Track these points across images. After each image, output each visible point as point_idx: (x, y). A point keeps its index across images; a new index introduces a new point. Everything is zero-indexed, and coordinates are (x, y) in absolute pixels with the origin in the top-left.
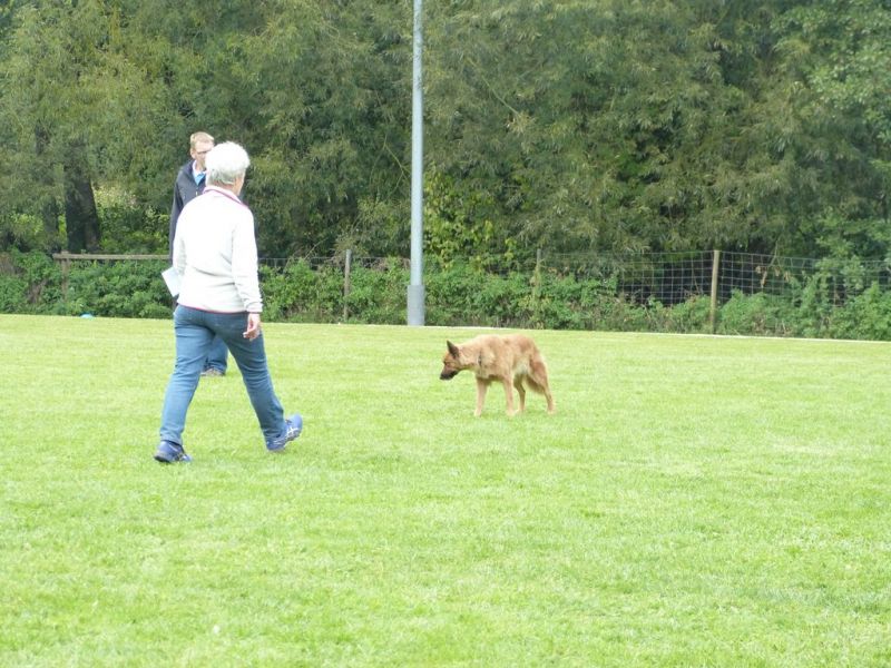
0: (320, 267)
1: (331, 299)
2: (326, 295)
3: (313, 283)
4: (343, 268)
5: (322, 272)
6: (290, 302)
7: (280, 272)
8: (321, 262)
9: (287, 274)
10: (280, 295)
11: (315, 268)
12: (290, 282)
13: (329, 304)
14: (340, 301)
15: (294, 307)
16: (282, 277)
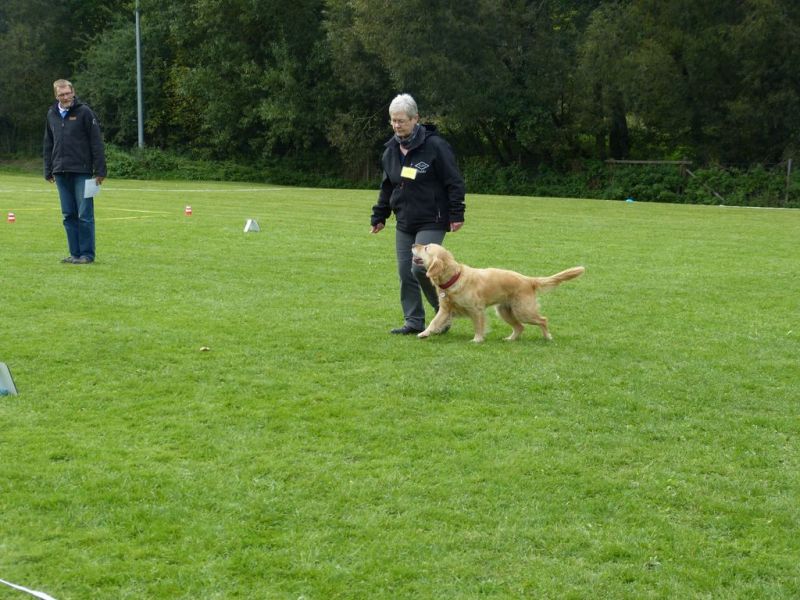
0: (772, 169)
1: (778, 189)
2: (773, 186)
3: (766, 179)
4: (786, 170)
5: (772, 173)
6: (751, 190)
7: (746, 172)
8: (772, 166)
9: (750, 173)
10: (744, 186)
11: (768, 170)
12: (752, 178)
13: (777, 193)
14: (783, 190)
15: (753, 193)
16: (746, 175)
